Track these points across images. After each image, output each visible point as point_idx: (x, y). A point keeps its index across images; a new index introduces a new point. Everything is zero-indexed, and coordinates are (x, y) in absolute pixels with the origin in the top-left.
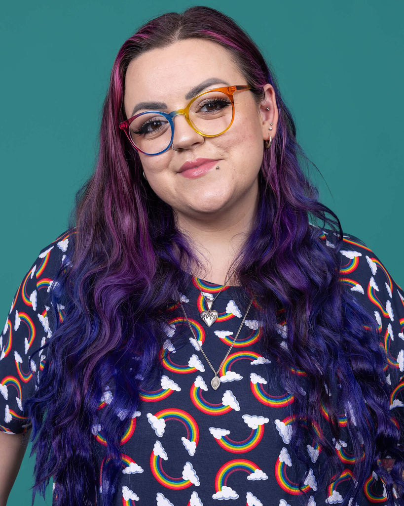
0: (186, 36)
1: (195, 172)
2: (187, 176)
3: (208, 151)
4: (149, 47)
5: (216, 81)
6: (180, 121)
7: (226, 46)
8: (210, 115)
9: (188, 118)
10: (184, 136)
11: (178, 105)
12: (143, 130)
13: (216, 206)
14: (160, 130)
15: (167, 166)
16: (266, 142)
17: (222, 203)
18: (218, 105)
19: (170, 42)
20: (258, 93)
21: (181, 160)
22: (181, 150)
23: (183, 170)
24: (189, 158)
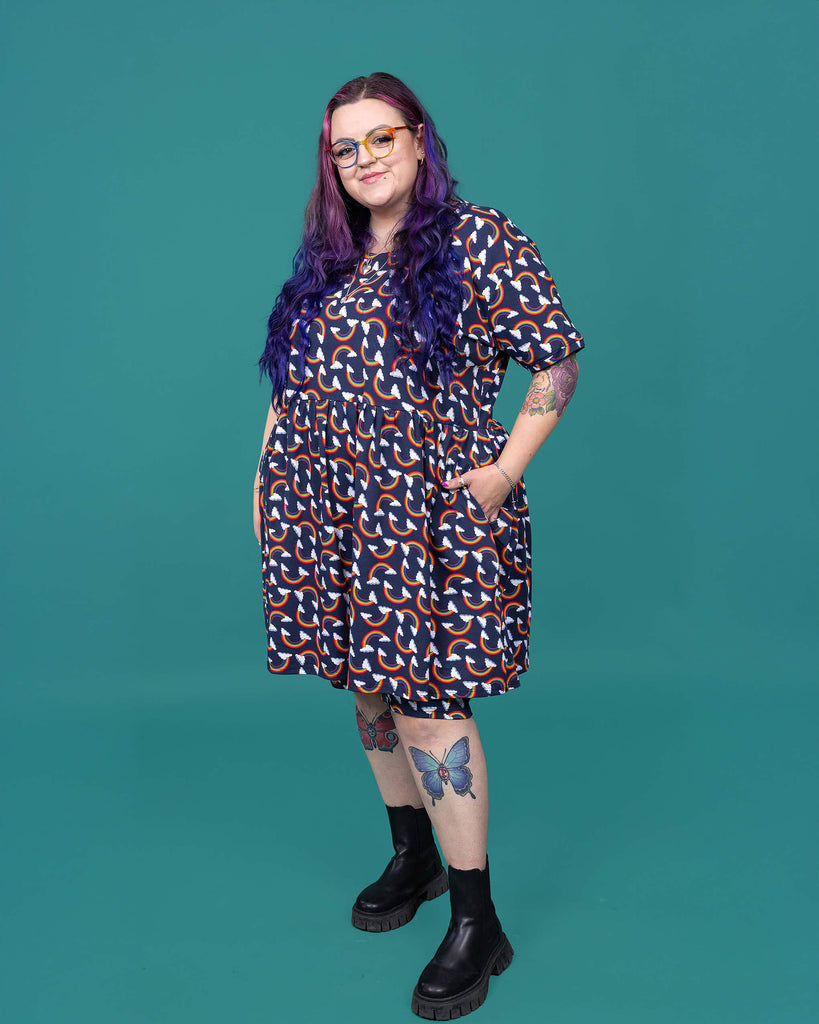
0: (367, 97)
1: (372, 179)
2: (367, 183)
3: (379, 167)
4: (345, 102)
5: (385, 126)
6: (362, 148)
7: (391, 104)
8: (381, 145)
9: (366, 146)
10: (364, 159)
11: (361, 139)
12: (341, 154)
13: (382, 202)
14: (351, 153)
15: (354, 176)
16: (419, 161)
17: (385, 201)
18: (387, 139)
19: (358, 100)
20: (413, 131)
21: (361, 173)
22: (362, 167)
23: (363, 179)
24: (367, 171)
